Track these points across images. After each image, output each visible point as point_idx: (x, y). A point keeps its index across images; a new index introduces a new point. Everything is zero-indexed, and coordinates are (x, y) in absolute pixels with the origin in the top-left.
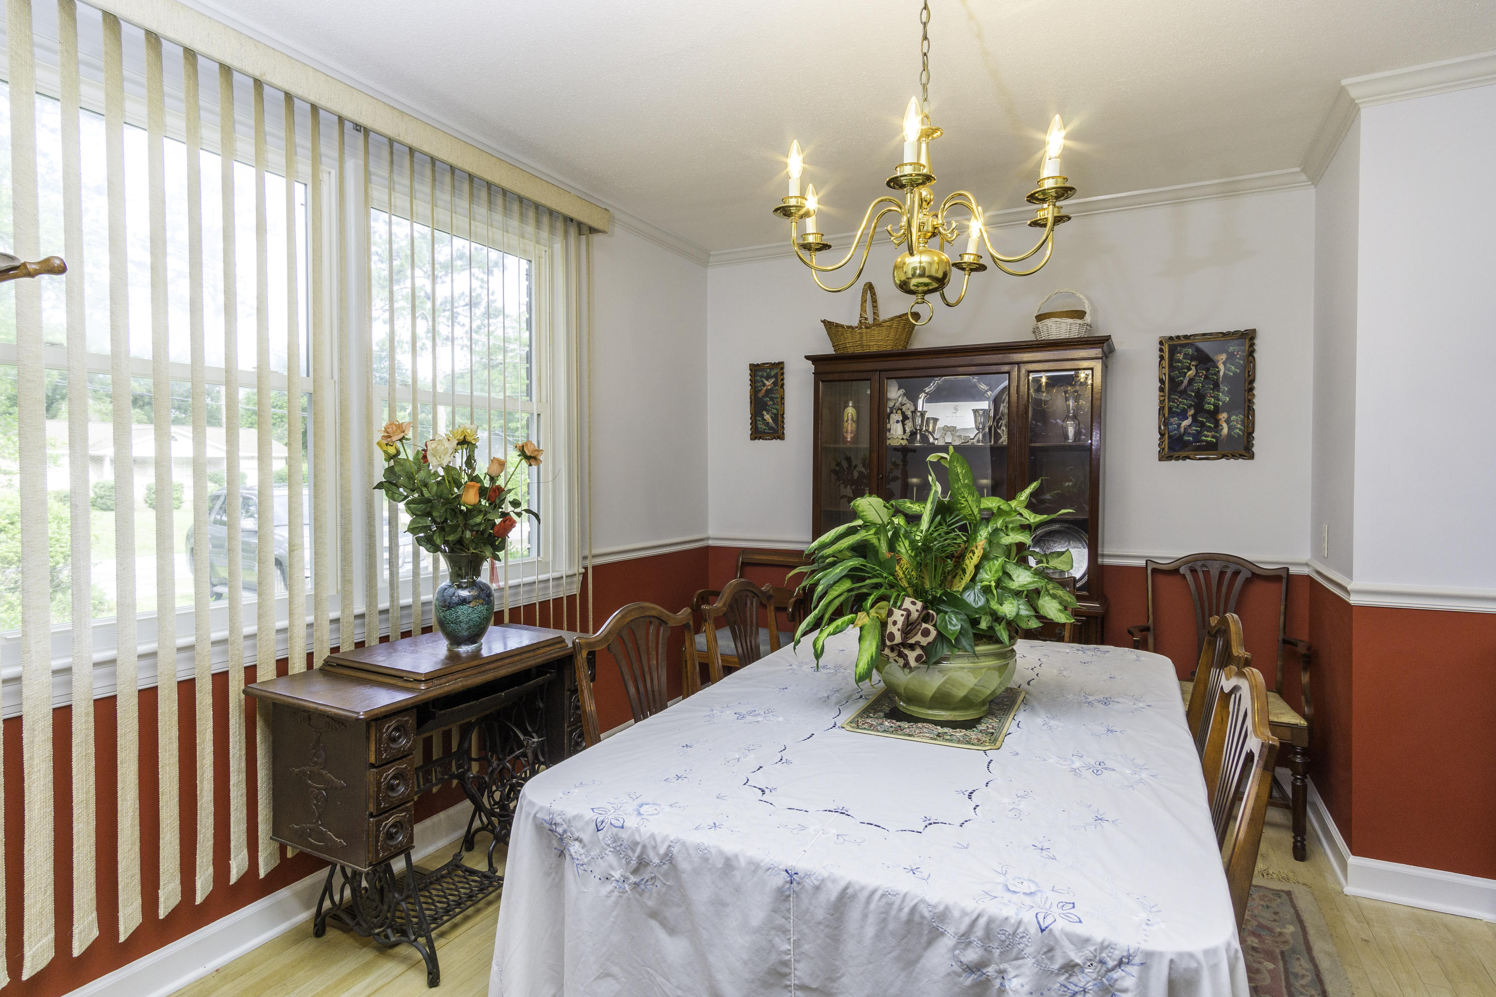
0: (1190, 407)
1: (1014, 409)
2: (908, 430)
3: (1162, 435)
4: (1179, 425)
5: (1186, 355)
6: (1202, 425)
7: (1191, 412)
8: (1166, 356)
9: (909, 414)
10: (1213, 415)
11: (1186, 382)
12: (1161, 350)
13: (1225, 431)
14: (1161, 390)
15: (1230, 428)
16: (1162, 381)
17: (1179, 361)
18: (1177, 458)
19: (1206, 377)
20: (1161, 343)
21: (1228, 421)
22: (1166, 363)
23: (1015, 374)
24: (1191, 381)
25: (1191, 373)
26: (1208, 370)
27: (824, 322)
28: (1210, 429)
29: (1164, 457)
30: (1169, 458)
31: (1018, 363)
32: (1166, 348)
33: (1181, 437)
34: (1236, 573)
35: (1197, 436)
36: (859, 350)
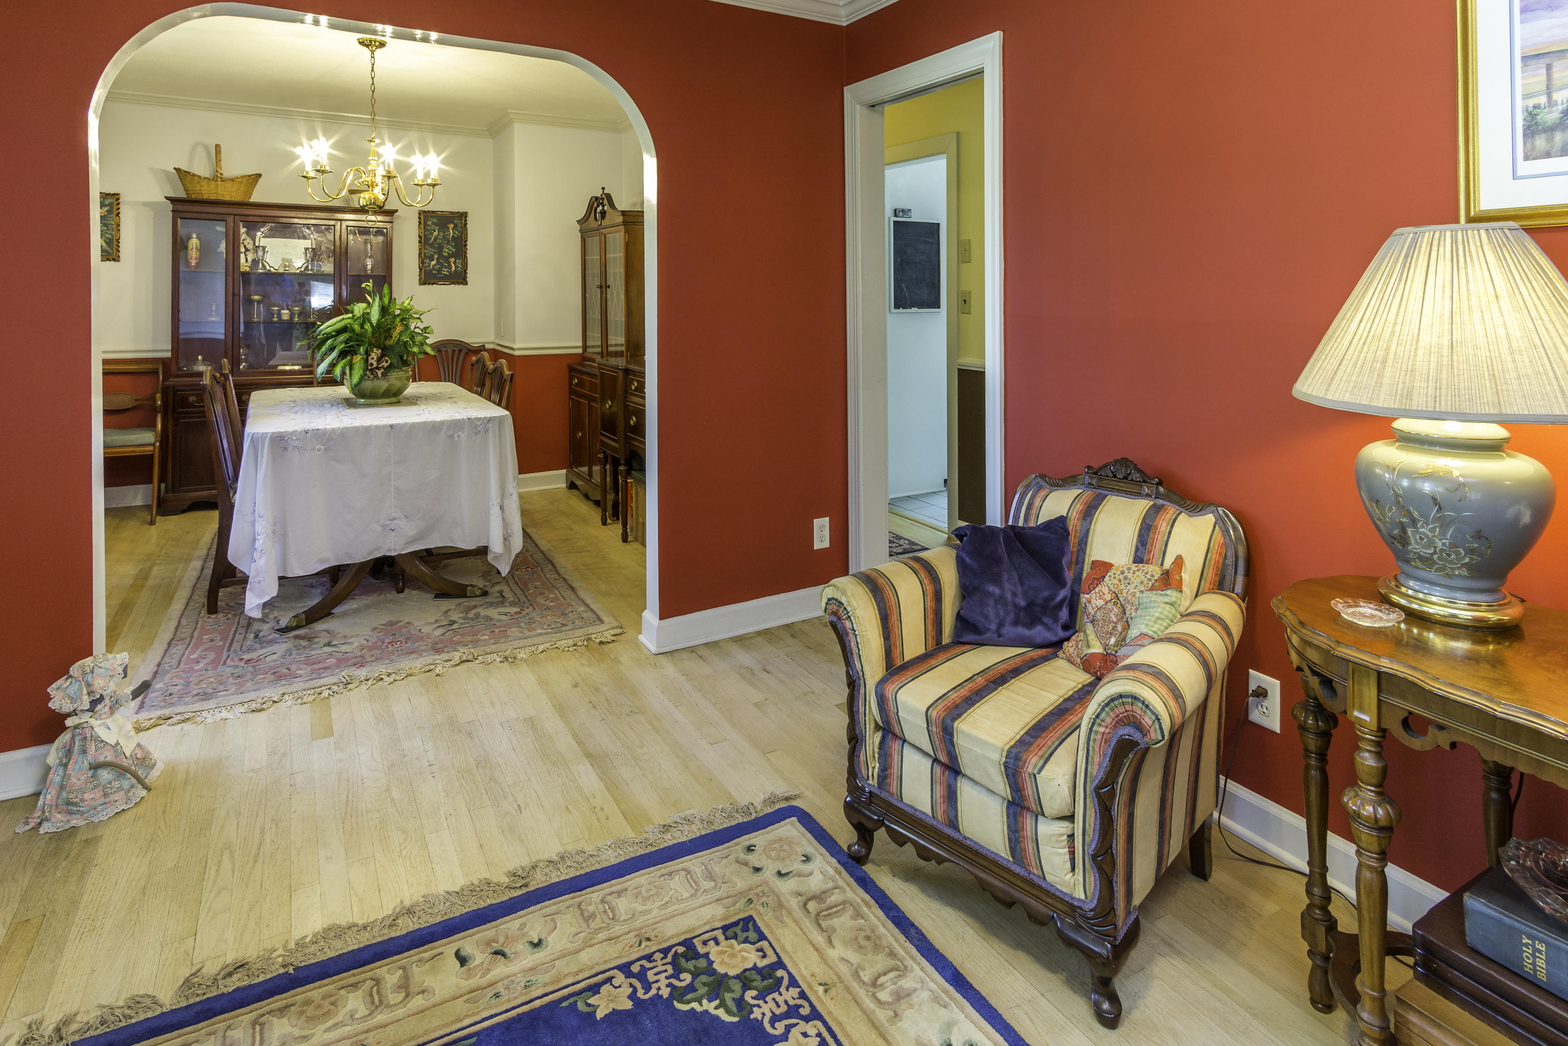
0: (435, 253)
1: (338, 250)
2: (250, 259)
3: (421, 269)
4: (430, 264)
5: (433, 223)
6: (442, 264)
7: (436, 256)
8: (423, 222)
9: (250, 247)
10: (447, 259)
11: (433, 238)
12: (419, 218)
13: (453, 268)
14: (420, 242)
15: (456, 266)
16: (420, 237)
17: (429, 226)
18: (429, 284)
19: (443, 237)
20: (419, 214)
21: (455, 263)
22: (422, 226)
23: (338, 227)
24: (436, 238)
25: (436, 233)
26: (444, 232)
27: (178, 170)
28: (446, 267)
29: (423, 282)
30: (425, 284)
31: (341, 220)
32: (422, 218)
33: (431, 271)
34: (460, 351)
35: (439, 271)
36: (213, 197)
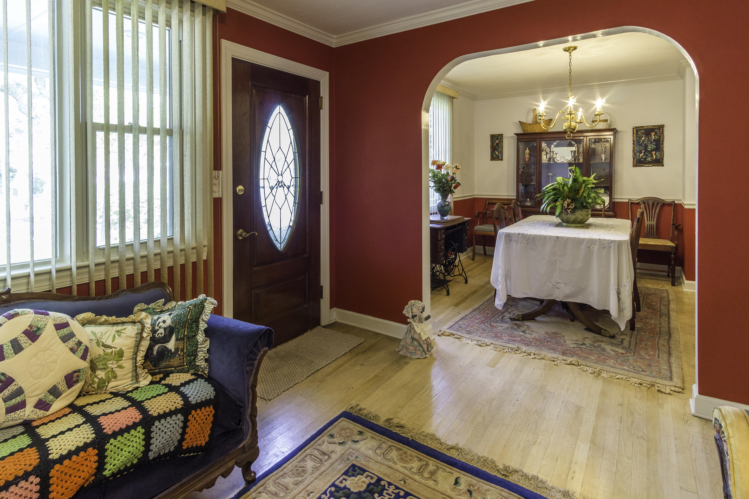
0: (643, 149)
1: (585, 151)
2: (548, 157)
3: (634, 159)
4: (639, 156)
5: (641, 133)
6: (647, 155)
7: (643, 151)
8: (635, 133)
9: (548, 152)
10: (650, 152)
11: (641, 141)
12: (633, 131)
13: (654, 157)
14: (633, 144)
15: (656, 156)
16: (634, 141)
17: (639, 135)
18: (639, 166)
19: (648, 140)
20: (633, 129)
21: (655, 154)
22: (635, 135)
23: (585, 140)
24: (643, 141)
25: (643, 138)
26: (648, 137)
27: (520, 122)
28: (649, 157)
29: (635, 166)
30: (636, 166)
31: (586, 136)
32: (635, 130)
33: (640, 159)
34: (658, 204)
35: (645, 159)
36: (532, 132)
